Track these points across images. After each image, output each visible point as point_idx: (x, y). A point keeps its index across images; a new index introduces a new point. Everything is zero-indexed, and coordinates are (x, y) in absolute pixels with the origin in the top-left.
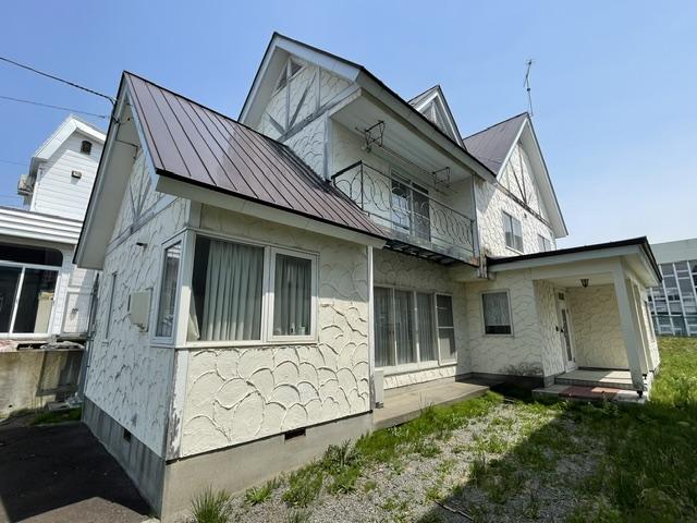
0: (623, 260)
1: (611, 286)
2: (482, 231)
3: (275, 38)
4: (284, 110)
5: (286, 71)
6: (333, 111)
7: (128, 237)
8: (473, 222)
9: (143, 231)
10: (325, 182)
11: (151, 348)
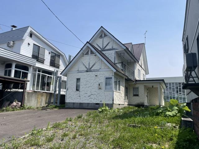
0: (160, 83)
1: (158, 88)
2: (135, 74)
3: (102, 28)
4: (102, 44)
5: (102, 34)
6: (117, 50)
7: (85, 72)
8: (134, 72)
9: (94, 73)
10: (115, 64)
11: (104, 91)
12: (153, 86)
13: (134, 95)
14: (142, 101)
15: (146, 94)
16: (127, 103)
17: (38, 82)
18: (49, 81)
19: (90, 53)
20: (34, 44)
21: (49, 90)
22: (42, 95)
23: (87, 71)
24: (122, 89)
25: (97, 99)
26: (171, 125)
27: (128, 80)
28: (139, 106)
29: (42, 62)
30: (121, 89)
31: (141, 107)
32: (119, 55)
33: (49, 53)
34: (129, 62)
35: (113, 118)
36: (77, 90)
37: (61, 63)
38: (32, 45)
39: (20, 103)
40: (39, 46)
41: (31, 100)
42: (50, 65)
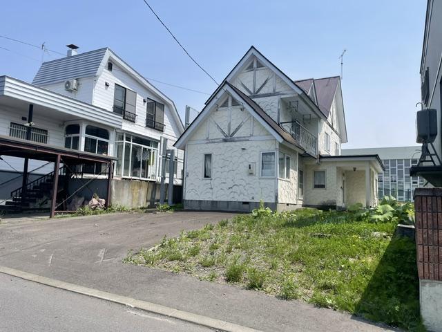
0: (370, 162)
1: (364, 171)
2: (319, 144)
3: (253, 49)
4: (252, 83)
5: (253, 63)
6: (282, 97)
7: (220, 142)
8: (317, 139)
9: (238, 143)
10: (279, 125)
11: (260, 179)
12: (355, 169)
13: (317, 186)
14: (331, 199)
15: (341, 185)
16: (301, 203)
17: (127, 160)
18: (146, 159)
19: (230, 103)
20: (116, 84)
21: (145, 175)
22: (140, 186)
23: (225, 141)
24: (294, 174)
25: (246, 194)
26: (379, 235)
27: (304, 157)
28: (324, 207)
29: (132, 119)
30: (291, 174)
31: (330, 210)
32: (287, 105)
33: (144, 101)
34: (307, 120)
35: (284, 226)
36: (206, 176)
37: (167, 121)
38: (112, 87)
39: (104, 200)
40: (125, 89)
41: (123, 195)
42: (147, 126)
